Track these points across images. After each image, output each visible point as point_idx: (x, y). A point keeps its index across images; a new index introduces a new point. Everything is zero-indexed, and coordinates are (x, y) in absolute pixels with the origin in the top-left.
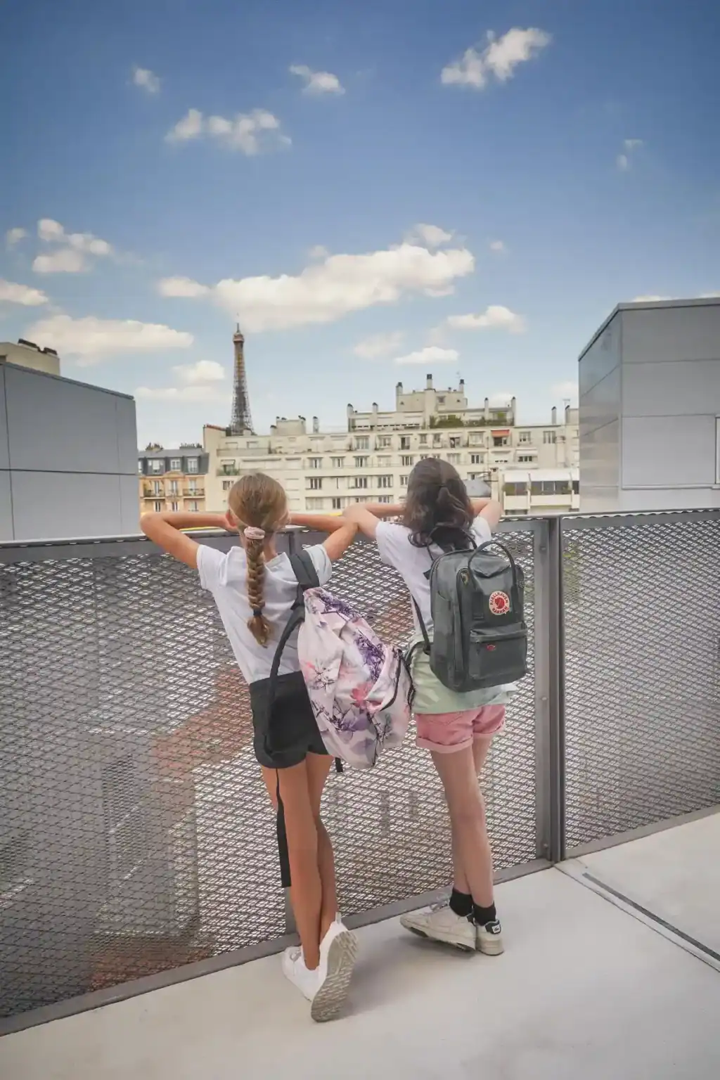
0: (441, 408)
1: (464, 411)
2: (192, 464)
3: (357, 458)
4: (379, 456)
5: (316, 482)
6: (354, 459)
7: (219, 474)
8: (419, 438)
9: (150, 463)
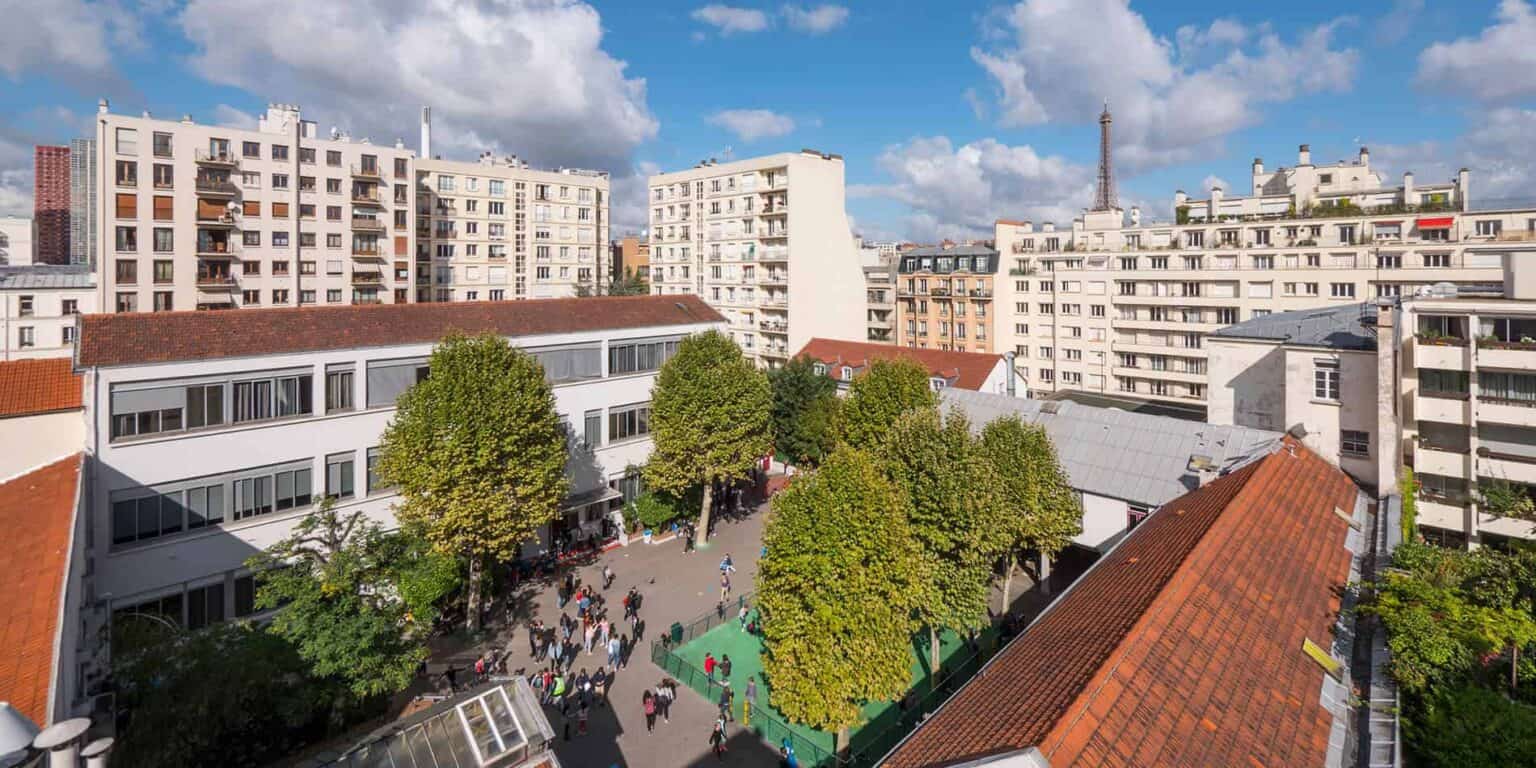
0: (1325, 189)
1: (1365, 194)
2: (981, 263)
3: (1187, 258)
4: (1218, 256)
5: (1128, 287)
6: (1182, 259)
7: (1013, 272)
8: (1284, 232)
9: (939, 260)
